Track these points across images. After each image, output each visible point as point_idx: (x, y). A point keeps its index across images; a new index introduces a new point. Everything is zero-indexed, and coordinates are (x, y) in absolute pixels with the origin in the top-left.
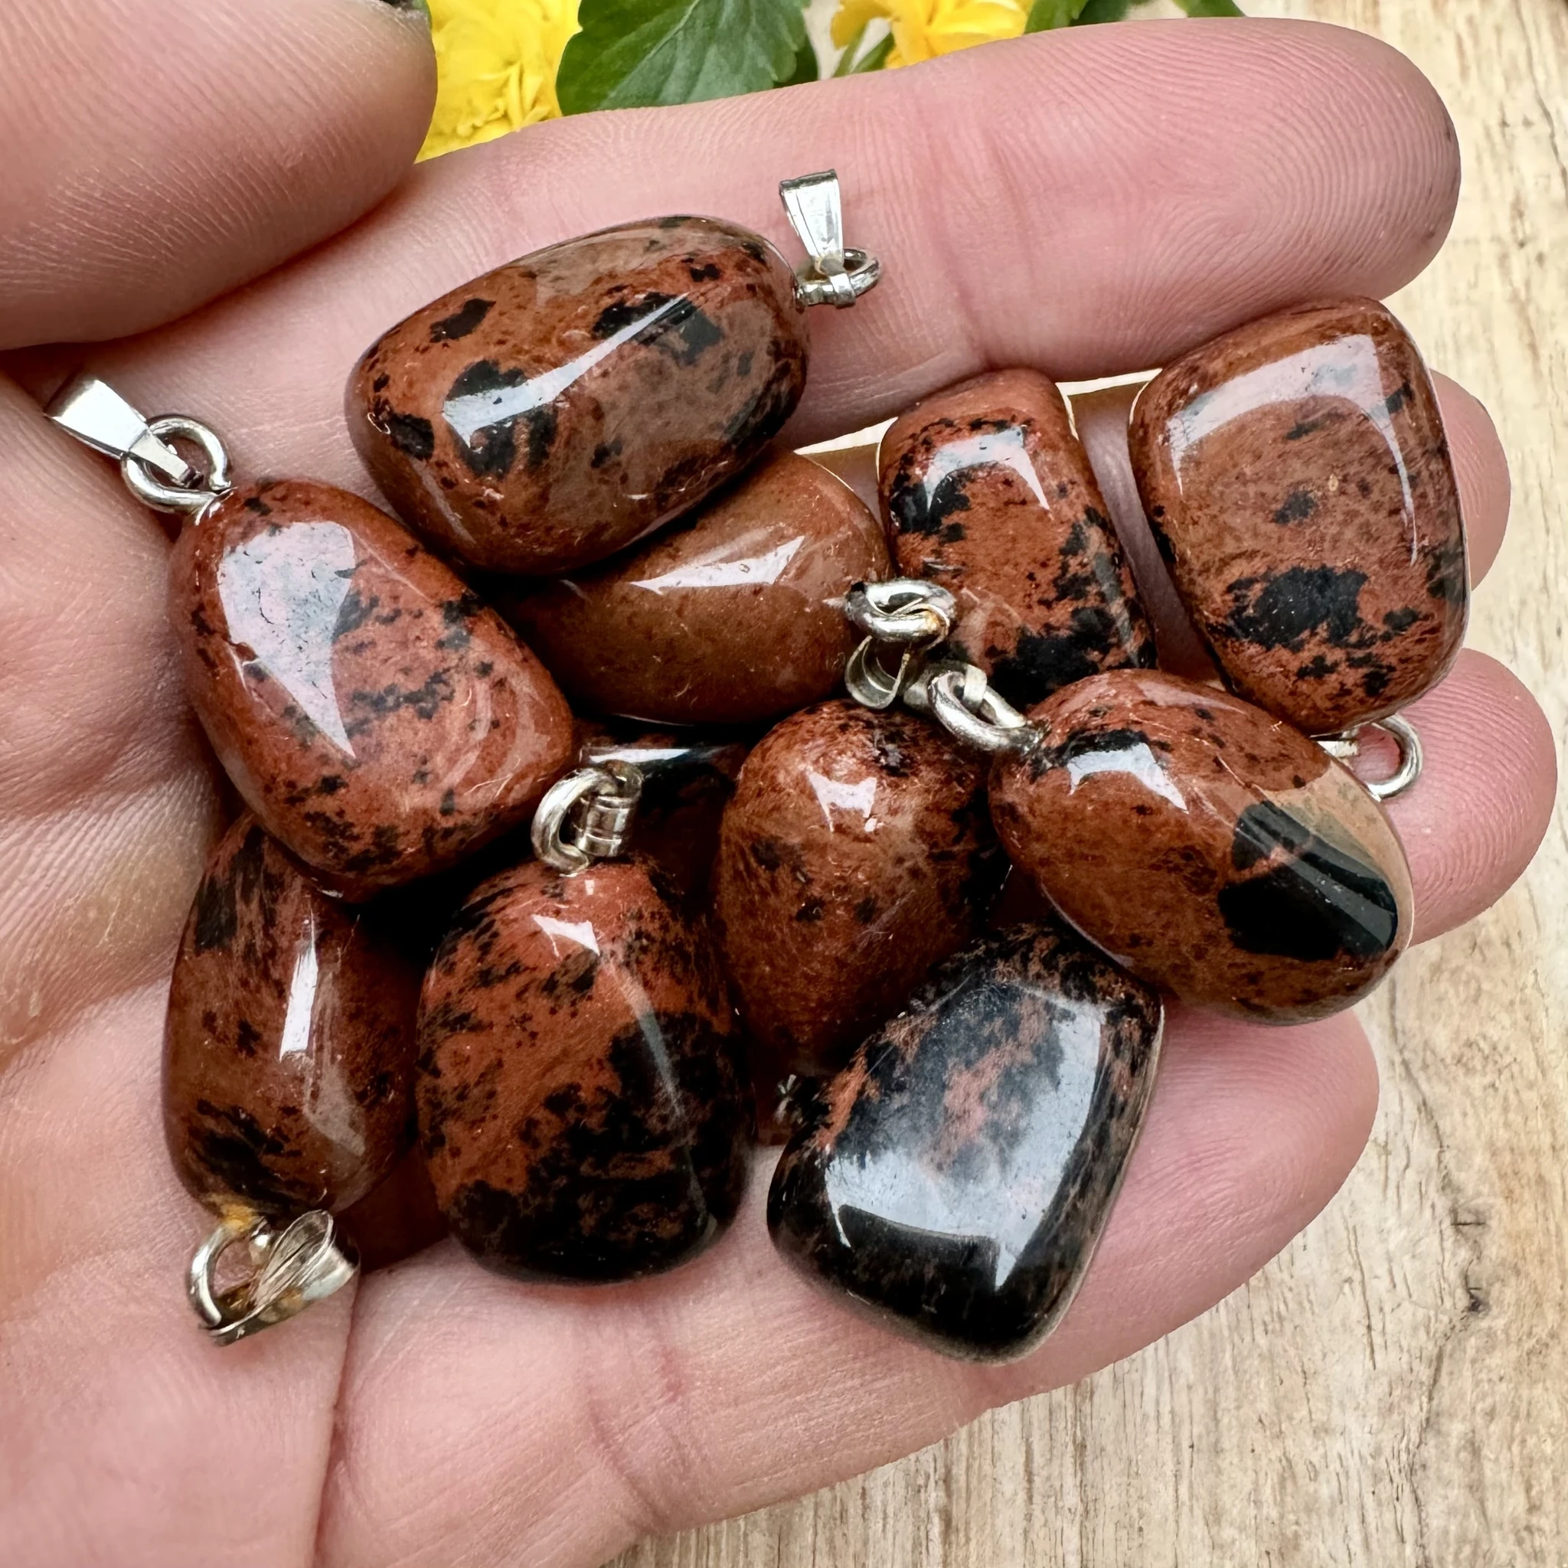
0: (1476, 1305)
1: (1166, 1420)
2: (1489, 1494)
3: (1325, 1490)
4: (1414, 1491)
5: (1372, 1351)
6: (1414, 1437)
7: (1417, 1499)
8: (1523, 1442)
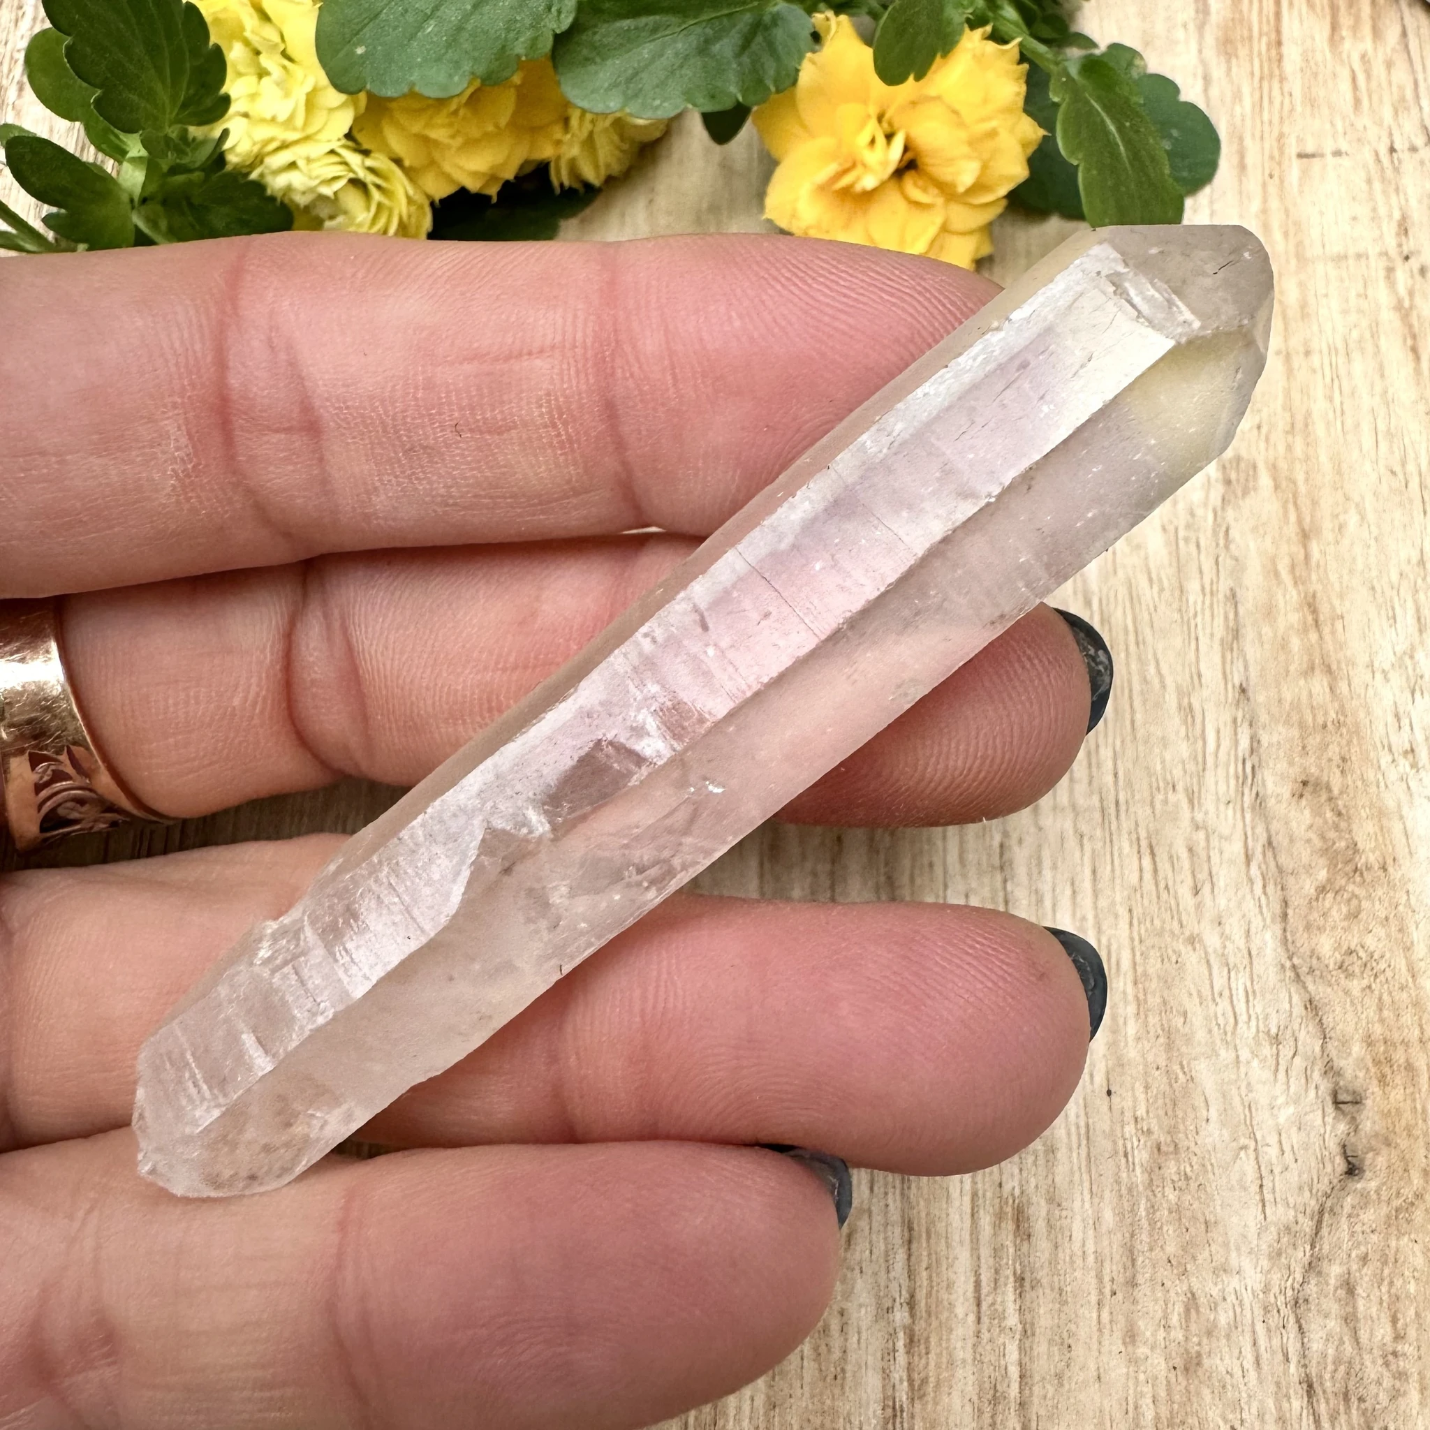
0: (1353, 1170)
1: (1091, 1259)
2: (1361, 1325)
3: (1224, 1318)
4: (1298, 1321)
5: (1264, 1206)
6: (1299, 1278)
7: (1300, 1327)
8: (1391, 1283)
